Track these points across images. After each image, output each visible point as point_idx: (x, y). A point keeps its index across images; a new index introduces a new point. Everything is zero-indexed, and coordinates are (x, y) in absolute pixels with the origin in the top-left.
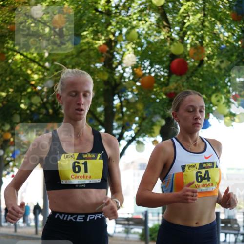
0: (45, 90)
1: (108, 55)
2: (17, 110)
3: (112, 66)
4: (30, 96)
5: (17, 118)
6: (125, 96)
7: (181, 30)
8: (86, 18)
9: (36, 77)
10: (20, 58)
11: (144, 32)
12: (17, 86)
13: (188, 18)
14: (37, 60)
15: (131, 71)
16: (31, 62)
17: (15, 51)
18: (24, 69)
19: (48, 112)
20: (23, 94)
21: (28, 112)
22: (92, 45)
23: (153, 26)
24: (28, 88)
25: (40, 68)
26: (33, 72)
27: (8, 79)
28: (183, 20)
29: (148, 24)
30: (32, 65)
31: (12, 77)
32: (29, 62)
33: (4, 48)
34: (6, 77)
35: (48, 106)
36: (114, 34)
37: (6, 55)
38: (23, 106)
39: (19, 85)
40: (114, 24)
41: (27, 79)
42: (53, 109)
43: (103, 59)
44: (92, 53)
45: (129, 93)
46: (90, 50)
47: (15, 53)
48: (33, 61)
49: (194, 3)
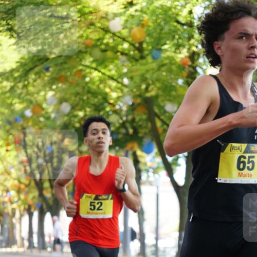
0: (124, 109)
1: (191, 69)
9: (114, 95)
10: (98, 76)
12: (94, 105)
14: (115, 77)
17: (93, 68)
18: (102, 86)
19: (127, 133)
20: (102, 113)
24: (107, 107)
25: (119, 85)
26: (112, 90)
27: (85, 98)
30: (110, 82)
31: (89, 95)
34: (83, 96)
35: (128, 125)
36: (197, 47)
37: (83, 73)
39: (97, 104)
41: (105, 98)
42: (133, 128)
43: (185, 74)
44: (174, 67)
46: (171, 64)
47: (93, 71)
48: (112, 78)
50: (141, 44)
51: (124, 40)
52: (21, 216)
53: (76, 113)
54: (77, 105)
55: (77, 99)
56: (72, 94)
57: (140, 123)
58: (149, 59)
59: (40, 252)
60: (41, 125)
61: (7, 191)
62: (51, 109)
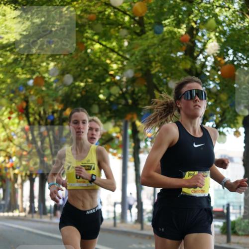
0: (124, 79)
2: (95, 100)
3: (193, 54)
4: (109, 85)
5: (96, 109)
6: (206, 85)
8: (167, 6)
9: (115, 66)
10: (100, 48)
11: (227, 19)
12: (96, 76)
14: (116, 50)
15: (213, 60)
16: (110, 52)
17: (94, 41)
18: (103, 59)
19: (127, 102)
20: (103, 83)
21: (107, 102)
22: (175, 33)
23: (237, 13)
24: (107, 78)
25: (120, 57)
26: (112, 62)
27: (86, 69)
29: (231, 10)
30: (111, 54)
31: (91, 67)
32: (108, 51)
33: (83, 37)
34: (85, 67)
35: (127, 96)
36: (196, 23)
37: (85, 45)
38: (101, 96)
39: (98, 75)
40: (196, 12)
41: (106, 68)
42: (132, 99)
43: (184, 48)
44: (174, 42)
45: (211, 82)
46: (173, 38)
47: (94, 43)
48: (112, 50)
50: (141, 18)
51: (125, 13)
52: (23, 181)
53: (77, 83)
54: (79, 75)
55: (79, 69)
56: (73, 65)
57: (140, 94)
58: (150, 34)
59: (41, 218)
60: (43, 94)
61: (10, 157)
62: (52, 80)
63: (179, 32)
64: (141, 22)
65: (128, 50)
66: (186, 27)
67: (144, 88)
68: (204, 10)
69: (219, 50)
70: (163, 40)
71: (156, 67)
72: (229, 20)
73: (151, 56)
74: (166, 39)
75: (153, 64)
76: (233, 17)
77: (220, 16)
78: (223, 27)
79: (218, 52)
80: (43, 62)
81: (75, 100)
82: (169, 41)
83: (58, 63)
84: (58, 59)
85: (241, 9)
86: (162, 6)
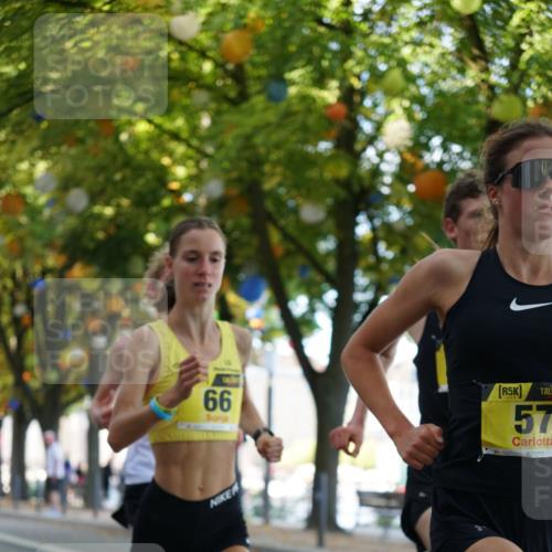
0: (202, 201)
2: (136, 247)
3: (353, 147)
4: (169, 215)
5: (138, 265)
6: (383, 214)
7: (514, 66)
8: (296, 39)
9: (180, 172)
10: (148, 132)
11: (427, 71)
12: (139, 194)
13: (528, 38)
14: (184, 135)
15: (398, 160)
16: (170, 140)
18: (155, 155)
20: (155, 209)
22: (314, 101)
23: (450, 58)
24: (163, 197)
25: (192, 152)
26: (176, 162)
27: (118, 176)
28: (518, 44)
29: (436, 52)
30: (173, 145)
31: (128, 172)
32: (166, 138)
34: (115, 172)
36: (358, 77)
37: (115, 123)
38: (151, 238)
39: (144, 190)
40: (359, 53)
41: (162, 176)
43: (334, 132)
44: (311, 121)
45: (392, 208)
46: (309, 110)
47: (134, 119)
48: (175, 136)
49: (543, 6)
50: (240, 67)
51: (203, 54)
53: (97, 209)
54: (102, 192)
55: (101, 178)
56: (89, 168)
57: (236, 234)
58: (258, 101)
59: (16, 507)
60: (21, 232)
62: (42, 200)
63: (323, 99)
64: (238, 75)
65: (211, 137)
66: (340, 88)
67: (245, 221)
68: (377, 50)
69: (411, 139)
70: (288, 114)
71: (273, 175)
72: (433, 72)
73: (262, 150)
74: (295, 113)
75: (267, 168)
76: (442, 66)
77: (411, 63)
78: (418, 87)
79: (410, 143)
80: (21, 160)
81: (91, 246)
82: (300, 118)
83: (55, 163)
84: (56, 154)
85: (459, 50)
86: (285, 40)
